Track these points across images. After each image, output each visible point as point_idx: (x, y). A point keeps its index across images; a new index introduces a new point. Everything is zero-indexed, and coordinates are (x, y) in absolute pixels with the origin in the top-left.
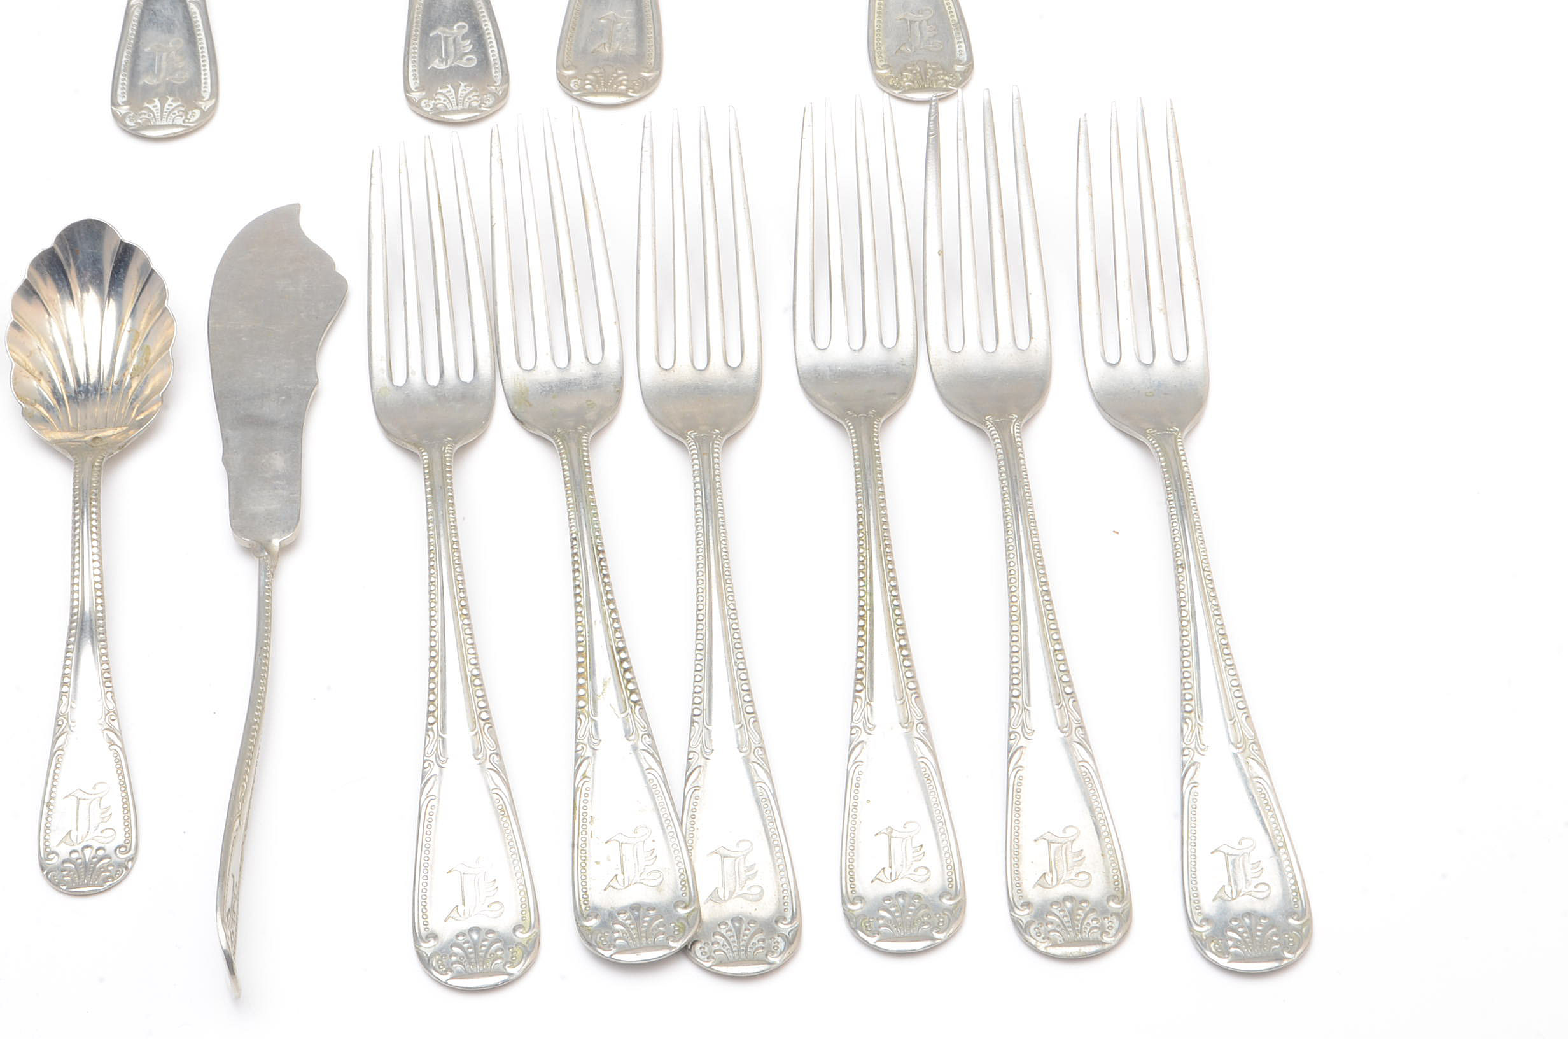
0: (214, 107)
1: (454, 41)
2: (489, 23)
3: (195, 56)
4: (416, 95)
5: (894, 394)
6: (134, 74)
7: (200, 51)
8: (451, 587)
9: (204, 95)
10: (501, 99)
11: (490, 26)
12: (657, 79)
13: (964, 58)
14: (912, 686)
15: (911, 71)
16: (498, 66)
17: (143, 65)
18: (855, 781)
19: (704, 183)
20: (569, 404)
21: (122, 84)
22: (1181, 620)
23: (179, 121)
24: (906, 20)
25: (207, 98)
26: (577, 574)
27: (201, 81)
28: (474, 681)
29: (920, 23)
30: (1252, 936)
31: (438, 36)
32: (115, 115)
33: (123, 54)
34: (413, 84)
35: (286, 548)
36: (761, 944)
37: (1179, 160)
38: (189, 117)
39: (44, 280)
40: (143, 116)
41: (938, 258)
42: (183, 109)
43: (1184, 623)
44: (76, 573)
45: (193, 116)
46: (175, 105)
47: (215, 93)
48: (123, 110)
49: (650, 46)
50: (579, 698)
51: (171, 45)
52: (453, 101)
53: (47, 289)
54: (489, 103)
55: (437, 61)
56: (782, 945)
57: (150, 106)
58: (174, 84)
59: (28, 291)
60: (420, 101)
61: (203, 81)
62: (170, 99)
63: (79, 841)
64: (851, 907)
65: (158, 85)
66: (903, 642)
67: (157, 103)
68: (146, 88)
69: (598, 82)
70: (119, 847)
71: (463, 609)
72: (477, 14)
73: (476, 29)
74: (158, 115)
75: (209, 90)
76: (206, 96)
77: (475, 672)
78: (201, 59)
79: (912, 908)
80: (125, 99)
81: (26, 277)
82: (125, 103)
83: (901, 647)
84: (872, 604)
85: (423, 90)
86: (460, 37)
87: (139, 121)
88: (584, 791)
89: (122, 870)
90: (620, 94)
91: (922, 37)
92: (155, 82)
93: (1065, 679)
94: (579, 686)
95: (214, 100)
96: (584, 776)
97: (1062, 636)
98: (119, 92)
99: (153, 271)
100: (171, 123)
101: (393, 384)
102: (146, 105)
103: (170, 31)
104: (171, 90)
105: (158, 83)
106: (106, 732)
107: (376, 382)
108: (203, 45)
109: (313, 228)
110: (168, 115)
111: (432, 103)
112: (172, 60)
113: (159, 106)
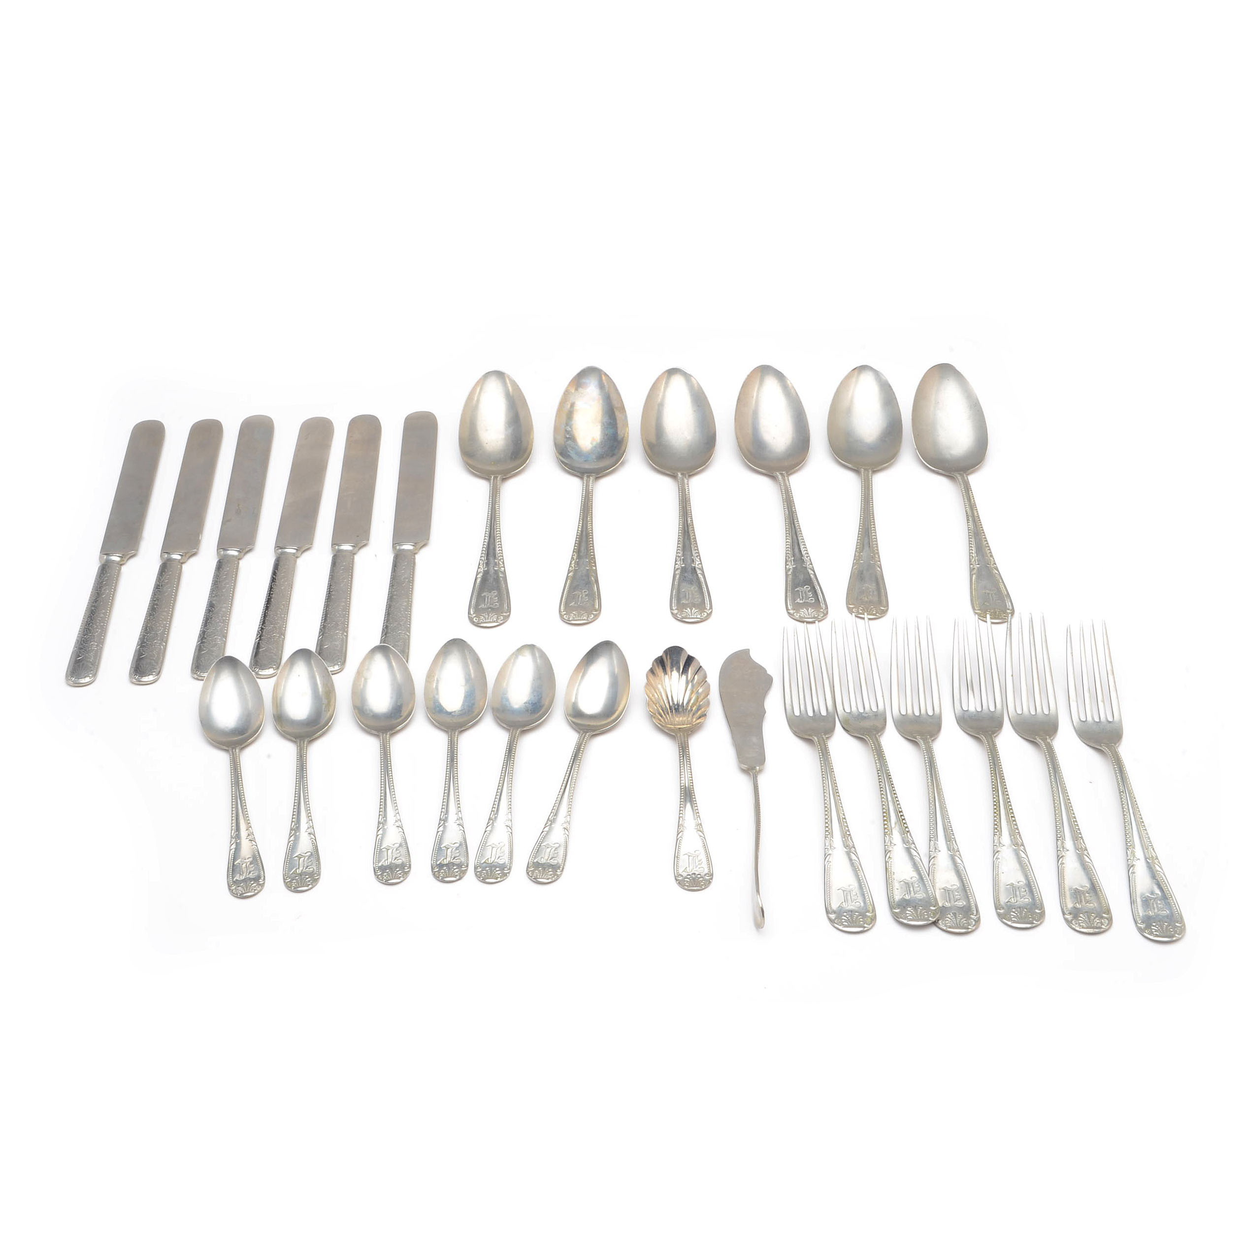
0: (711, 612)
1: (805, 592)
2: (818, 586)
3: (702, 593)
4: (791, 612)
5: (997, 728)
6: (679, 600)
7: (704, 591)
8: (832, 785)
10: (826, 614)
11: (819, 588)
12: (887, 610)
13: (1011, 608)
14: (1017, 831)
15: (989, 612)
16: (823, 602)
17: (681, 596)
18: (997, 865)
19: (917, 645)
20: (867, 724)
21: (674, 603)
22: (1124, 812)
23: (699, 616)
24: (986, 593)
26: (881, 783)
28: (842, 821)
29: (992, 594)
30: (1162, 929)
31: (798, 591)
32: (672, 613)
34: (790, 607)
35: (760, 771)
36: (965, 922)
37: (1108, 644)
38: (702, 615)
39: (658, 667)
40: (684, 614)
41: (1011, 677)
42: (699, 612)
43: (1125, 813)
44: (682, 773)
45: (704, 614)
46: (696, 611)
47: (711, 607)
48: (676, 612)
49: (883, 598)
50: (885, 829)
51: (692, 589)
52: (807, 614)
53: (659, 671)
54: (822, 616)
55: (798, 599)
56: (974, 923)
57: (686, 611)
58: (695, 603)
59: (652, 671)
60: (794, 613)
61: (706, 602)
62: (694, 609)
63: (690, 871)
64: (998, 911)
66: (1012, 815)
67: (689, 609)
68: (684, 604)
69: (864, 610)
70: (707, 874)
71: (836, 792)
72: (813, 583)
73: (813, 588)
74: (690, 614)
75: (709, 606)
76: (708, 608)
77: (844, 817)
78: (705, 594)
79: (1025, 910)
81: (651, 666)
82: (676, 609)
83: (1012, 817)
84: (999, 800)
85: (794, 610)
86: (807, 591)
87: (682, 616)
88: (890, 863)
89: (708, 883)
90: (874, 615)
91: (993, 600)
92: (687, 602)
93: (1078, 831)
94: (885, 825)
95: (711, 610)
96: (889, 857)
97: (1076, 815)
98: (673, 605)
99: (701, 667)
100: (695, 617)
101: (794, 715)
102: (685, 610)
103: (691, 584)
104: (694, 605)
106: (698, 832)
107: (788, 714)
108: (705, 589)
109: (756, 657)
110: (694, 614)
111: (798, 614)
112: (693, 594)
113: (690, 611)
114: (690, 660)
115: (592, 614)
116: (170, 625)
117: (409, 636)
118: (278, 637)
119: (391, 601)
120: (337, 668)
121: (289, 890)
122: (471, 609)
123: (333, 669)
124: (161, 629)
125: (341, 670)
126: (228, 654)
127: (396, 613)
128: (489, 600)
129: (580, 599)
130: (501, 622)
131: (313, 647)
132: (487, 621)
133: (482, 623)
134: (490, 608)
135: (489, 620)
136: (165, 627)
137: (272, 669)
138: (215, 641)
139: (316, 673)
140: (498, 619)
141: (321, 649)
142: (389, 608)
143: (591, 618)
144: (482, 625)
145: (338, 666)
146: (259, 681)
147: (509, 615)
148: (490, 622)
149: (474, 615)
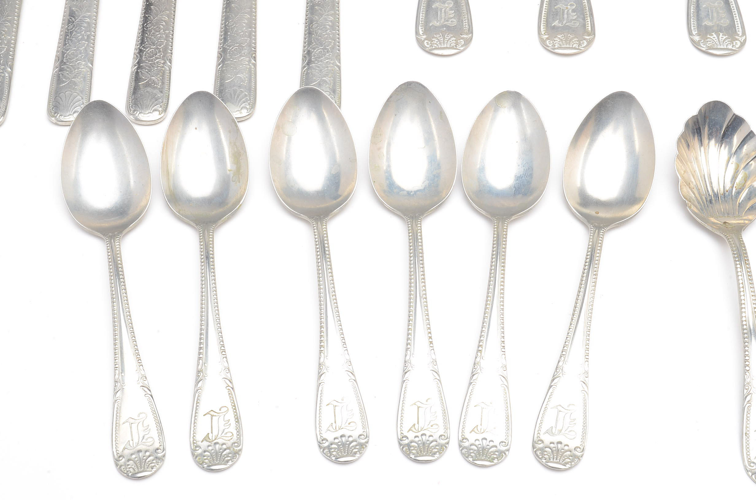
0: (745, 39)
3: (730, 11)
6: (699, 19)
7: (732, 8)
9: (738, 33)
17: (703, 14)
21: (693, 24)
23: (730, 47)
25: (741, 35)
27: (735, 25)
32: (692, 41)
33: (691, 7)
38: (734, 45)
40: (709, 43)
42: (730, 40)
45: (736, 44)
46: (725, 37)
47: (744, 33)
48: (697, 38)
51: (716, 4)
53: (694, 139)
57: (712, 37)
58: (722, 26)
61: (737, 25)
62: (721, 34)
65: (713, 25)
67: (715, 36)
68: (706, 27)
74: (717, 42)
75: (740, 30)
76: (740, 33)
78: (734, 13)
80: (696, 32)
82: (697, 34)
87: (708, 45)
95: (745, 36)
98: (692, 28)
100: (725, 47)
102: (708, 36)
104: (719, 30)
105: (712, 25)
108: (733, 5)
110: (723, 43)
112: (718, 13)
113: (716, 38)
114: (737, 122)
115: (585, 39)
116: (16, 40)
117: (339, 68)
118: (163, 64)
119: (312, 13)
120: (244, 113)
121: (200, 467)
122: (420, 28)
123: (239, 115)
124: (4, 48)
125: (250, 116)
126: (95, 97)
127: (320, 31)
128: (443, 14)
129: (566, 16)
130: (462, 48)
131: (210, 88)
132: (443, 46)
133: (436, 49)
134: (446, 26)
135: (445, 46)
136: (9, 42)
137: (157, 113)
138: (78, 68)
139: (220, 126)
140: (457, 44)
141: (222, 85)
142: (310, 25)
143: (584, 45)
144: (436, 52)
145: (246, 111)
146: (137, 128)
147: (471, 38)
148: (447, 48)
149: (425, 37)
